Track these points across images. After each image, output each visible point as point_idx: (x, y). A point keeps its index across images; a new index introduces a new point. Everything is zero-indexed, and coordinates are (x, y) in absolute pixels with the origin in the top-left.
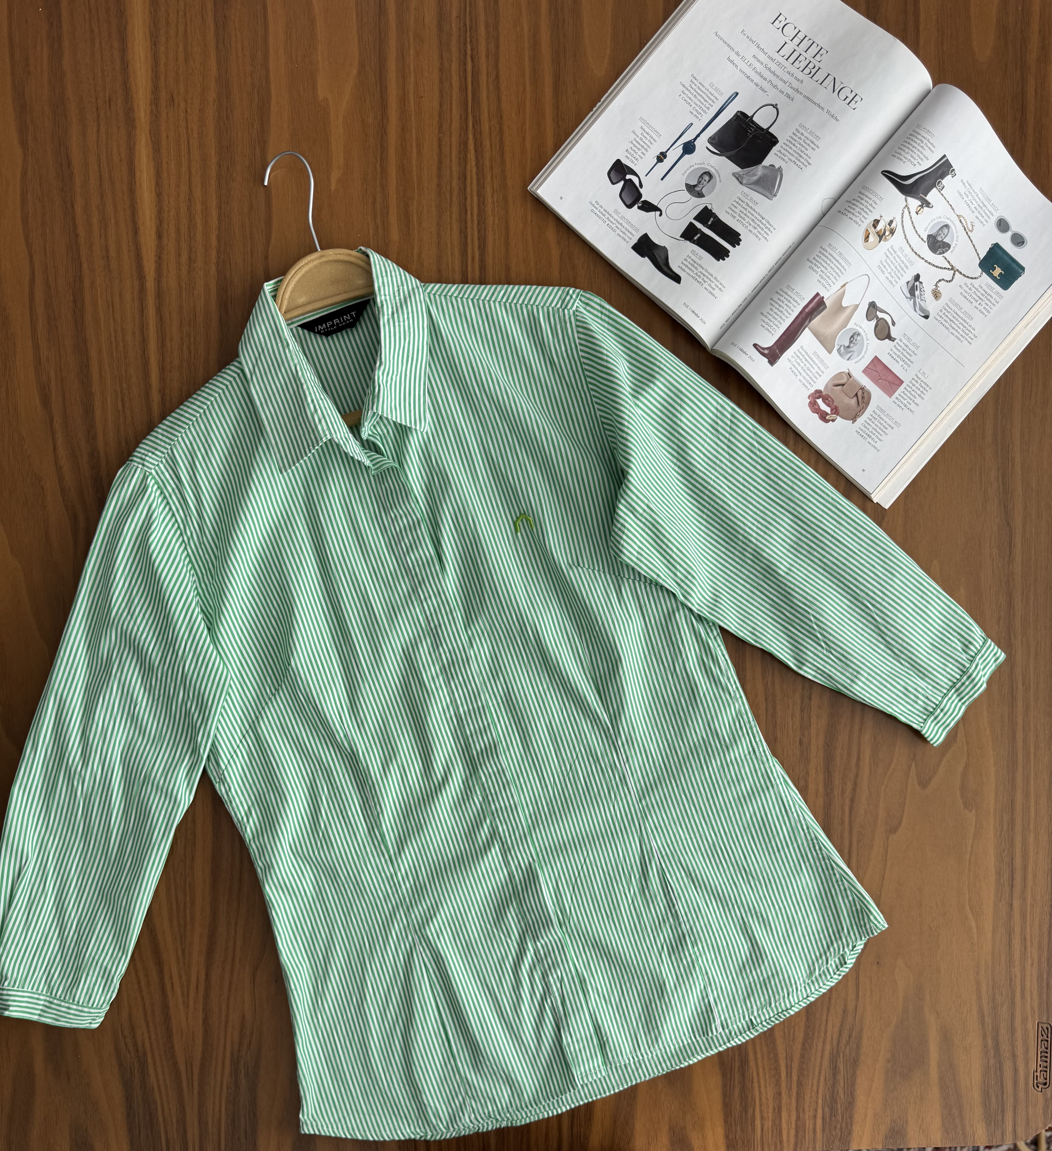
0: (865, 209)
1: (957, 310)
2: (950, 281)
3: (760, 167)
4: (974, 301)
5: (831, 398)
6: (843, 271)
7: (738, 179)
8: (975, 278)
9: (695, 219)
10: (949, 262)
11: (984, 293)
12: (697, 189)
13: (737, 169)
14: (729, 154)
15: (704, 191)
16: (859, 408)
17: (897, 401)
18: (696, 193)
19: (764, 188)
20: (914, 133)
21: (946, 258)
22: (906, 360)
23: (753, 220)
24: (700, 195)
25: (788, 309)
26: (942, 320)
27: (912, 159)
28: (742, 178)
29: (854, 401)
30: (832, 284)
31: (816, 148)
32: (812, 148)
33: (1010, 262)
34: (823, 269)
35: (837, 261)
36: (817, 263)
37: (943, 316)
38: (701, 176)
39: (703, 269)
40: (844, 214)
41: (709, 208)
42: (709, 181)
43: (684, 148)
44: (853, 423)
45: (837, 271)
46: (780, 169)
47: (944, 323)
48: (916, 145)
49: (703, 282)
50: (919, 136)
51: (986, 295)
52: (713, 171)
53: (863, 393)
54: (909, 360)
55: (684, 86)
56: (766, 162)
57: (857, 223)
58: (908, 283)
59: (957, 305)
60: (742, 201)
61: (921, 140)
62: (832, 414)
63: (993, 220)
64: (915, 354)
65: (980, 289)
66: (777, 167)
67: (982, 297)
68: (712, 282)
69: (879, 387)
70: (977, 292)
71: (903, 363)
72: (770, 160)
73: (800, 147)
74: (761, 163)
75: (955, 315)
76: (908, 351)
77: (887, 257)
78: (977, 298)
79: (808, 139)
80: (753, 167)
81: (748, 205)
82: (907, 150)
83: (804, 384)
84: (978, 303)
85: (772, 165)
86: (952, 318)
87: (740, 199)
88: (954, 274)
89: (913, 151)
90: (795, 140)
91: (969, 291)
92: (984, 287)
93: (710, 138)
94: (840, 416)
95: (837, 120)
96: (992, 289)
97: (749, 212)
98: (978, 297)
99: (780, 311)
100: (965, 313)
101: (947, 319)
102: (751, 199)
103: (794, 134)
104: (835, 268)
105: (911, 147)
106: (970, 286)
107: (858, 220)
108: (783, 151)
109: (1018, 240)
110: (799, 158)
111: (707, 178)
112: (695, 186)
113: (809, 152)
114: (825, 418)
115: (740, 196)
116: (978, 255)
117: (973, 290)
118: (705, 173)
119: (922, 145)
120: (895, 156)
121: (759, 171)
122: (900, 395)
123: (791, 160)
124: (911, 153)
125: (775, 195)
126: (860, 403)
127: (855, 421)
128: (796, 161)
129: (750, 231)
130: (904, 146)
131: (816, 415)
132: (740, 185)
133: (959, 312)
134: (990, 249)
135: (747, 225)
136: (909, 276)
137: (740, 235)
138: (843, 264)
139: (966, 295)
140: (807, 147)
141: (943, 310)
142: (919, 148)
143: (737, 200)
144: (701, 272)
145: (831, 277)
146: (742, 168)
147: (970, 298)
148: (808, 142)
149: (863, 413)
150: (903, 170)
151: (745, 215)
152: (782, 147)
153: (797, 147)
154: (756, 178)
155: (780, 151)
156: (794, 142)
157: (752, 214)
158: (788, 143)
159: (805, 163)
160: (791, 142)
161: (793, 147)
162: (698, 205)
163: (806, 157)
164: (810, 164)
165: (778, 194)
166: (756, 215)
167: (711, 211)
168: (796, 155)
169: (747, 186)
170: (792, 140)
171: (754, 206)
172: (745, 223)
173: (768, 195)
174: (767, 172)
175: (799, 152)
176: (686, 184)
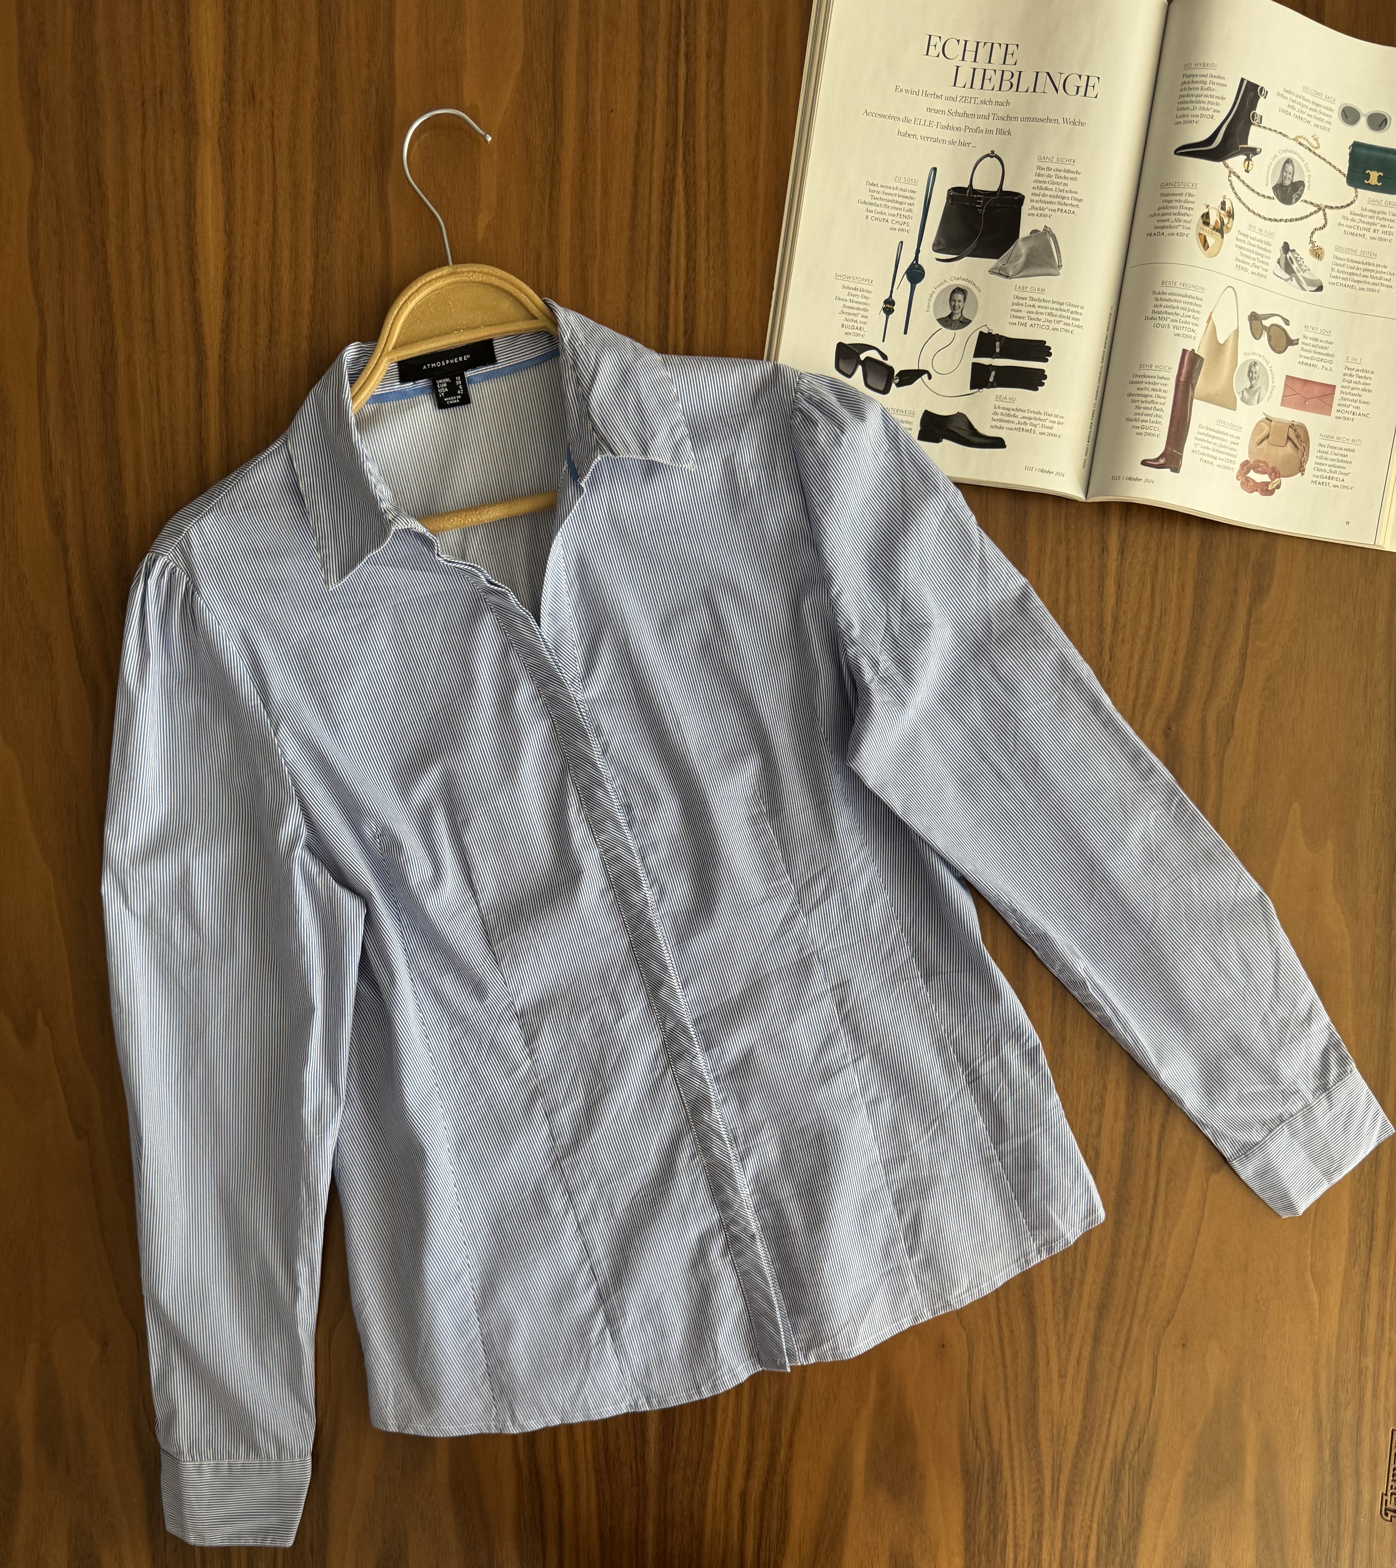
0: (1183, 211)
1: (1351, 257)
2: (1324, 226)
3: (1019, 242)
4: (1364, 232)
5: (1261, 462)
6: (1198, 302)
7: (1001, 274)
8: (1352, 203)
9: (975, 356)
10: (1312, 203)
11: (1371, 214)
12: (956, 317)
13: (992, 262)
14: (969, 250)
15: (966, 315)
16: (1300, 452)
17: (1339, 414)
18: (958, 323)
19: (1040, 265)
20: (1187, 80)
21: (1306, 202)
22: (1324, 357)
23: (1050, 314)
24: (964, 323)
25: (1158, 393)
26: (1341, 281)
27: (1205, 112)
28: (1005, 270)
29: (1289, 448)
30: (1194, 328)
31: (1076, 176)
32: (1071, 179)
33: (1383, 155)
34: (1172, 317)
35: (1185, 296)
36: (1161, 316)
37: (1339, 275)
38: (951, 299)
39: (1024, 411)
40: (1158, 234)
41: (986, 331)
42: (965, 299)
43: (910, 279)
44: (1303, 475)
45: (1191, 307)
46: (1047, 230)
47: (1344, 282)
48: (1200, 92)
49: (1033, 428)
50: (1195, 79)
51: (1376, 215)
52: (962, 284)
53: (1295, 431)
54: (1328, 355)
55: (865, 203)
56: (1024, 231)
57: (1182, 234)
58: (1279, 262)
59: (1348, 250)
60: (1022, 299)
61: (1201, 82)
62: (1273, 480)
63: (1336, 117)
64: (1331, 343)
65: (1364, 213)
66: (1041, 230)
67: (1371, 221)
68: (1045, 420)
69: (1309, 411)
70: (1363, 219)
71: (1323, 364)
72: (1028, 225)
73: (1056, 186)
74: (1018, 237)
75: (1352, 265)
76: (1320, 344)
77: (1240, 248)
78: (1367, 226)
79: (1060, 171)
80: (1012, 248)
81: (1032, 299)
82: (1191, 106)
83: (1225, 467)
84: (1372, 230)
85: (1034, 232)
86: (1351, 271)
87: (1018, 298)
88: (1325, 215)
89: (1200, 102)
90: (1045, 182)
91: (1353, 224)
92: (1369, 207)
93: (934, 245)
94: (1283, 477)
95: (1082, 124)
96: (1379, 203)
97: (1039, 307)
98: (1368, 223)
99: (1150, 403)
100: (1363, 253)
101: (1345, 276)
102: (1033, 290)
103: (1039, 175)
104: (1188, 306)
105: (1194, 99)
106: (1350, 217)
107: (1180, 230)
108: (1037, 205)
109: (1379, 122)
110: (1063, 202)
111: (960, 297)
112: (950, 316)
113: (1072, 185)
114: (1267, 490)
115: (1016, 293)
116: (1340, 171)
117: (1357, 218)
118: (954, 292)
119: (1206, 86)
120: (1180, 123)
121: (1021, 247)
122: (1340, 405)
123: (1054, 210)
124: (1198, 105)
125: (1060, 266)
126: (1298, 445)
127: (1304, 470)
128: (1060, 207)
129: (1054, 329)
130: (1184, 102)
131: (1256, 493)
132: (1008, 280)
133: (1355, 258)
134: (1351, 154)
135: (1046, 324)
136: (1277, 253)
137: (1045, 342)
138: (1194, 294)
139: (1352, 230)
140: (1064, 181)
141: (1335, 267)
142: (1205, 93)
143: (1016, 301)
144: (1023, 417)
145: (1188, 319)
146: (997, 258)
147: (1358, 232)
148: (1062, 174)
149: (1308, 456)
150: (1200, 132)
151: (1037, 313)
152: (1032, 201)
153: (1052, 189)
154: (1022, 260)
155: (1033, 208)
156: (1044, 186)
157: (1046, 308)
158: (1037, 192)
159: (1075, 203)
160: (1041, 188)
161: (1047, 192)
162: (968, 337)
163: (1070, 195)
164: (1080, 200)
165: (1063, 263)
166: (1050, 305)
167: (990, 334)
168: (1056, 200)
169: (1016, 275)
170: (1040, 185)
171: (1042, 297)
172: (1041, 323)
173: (1051, 271)
174: (1031, 243)
175: (1060, 194)
176: (939, 320)
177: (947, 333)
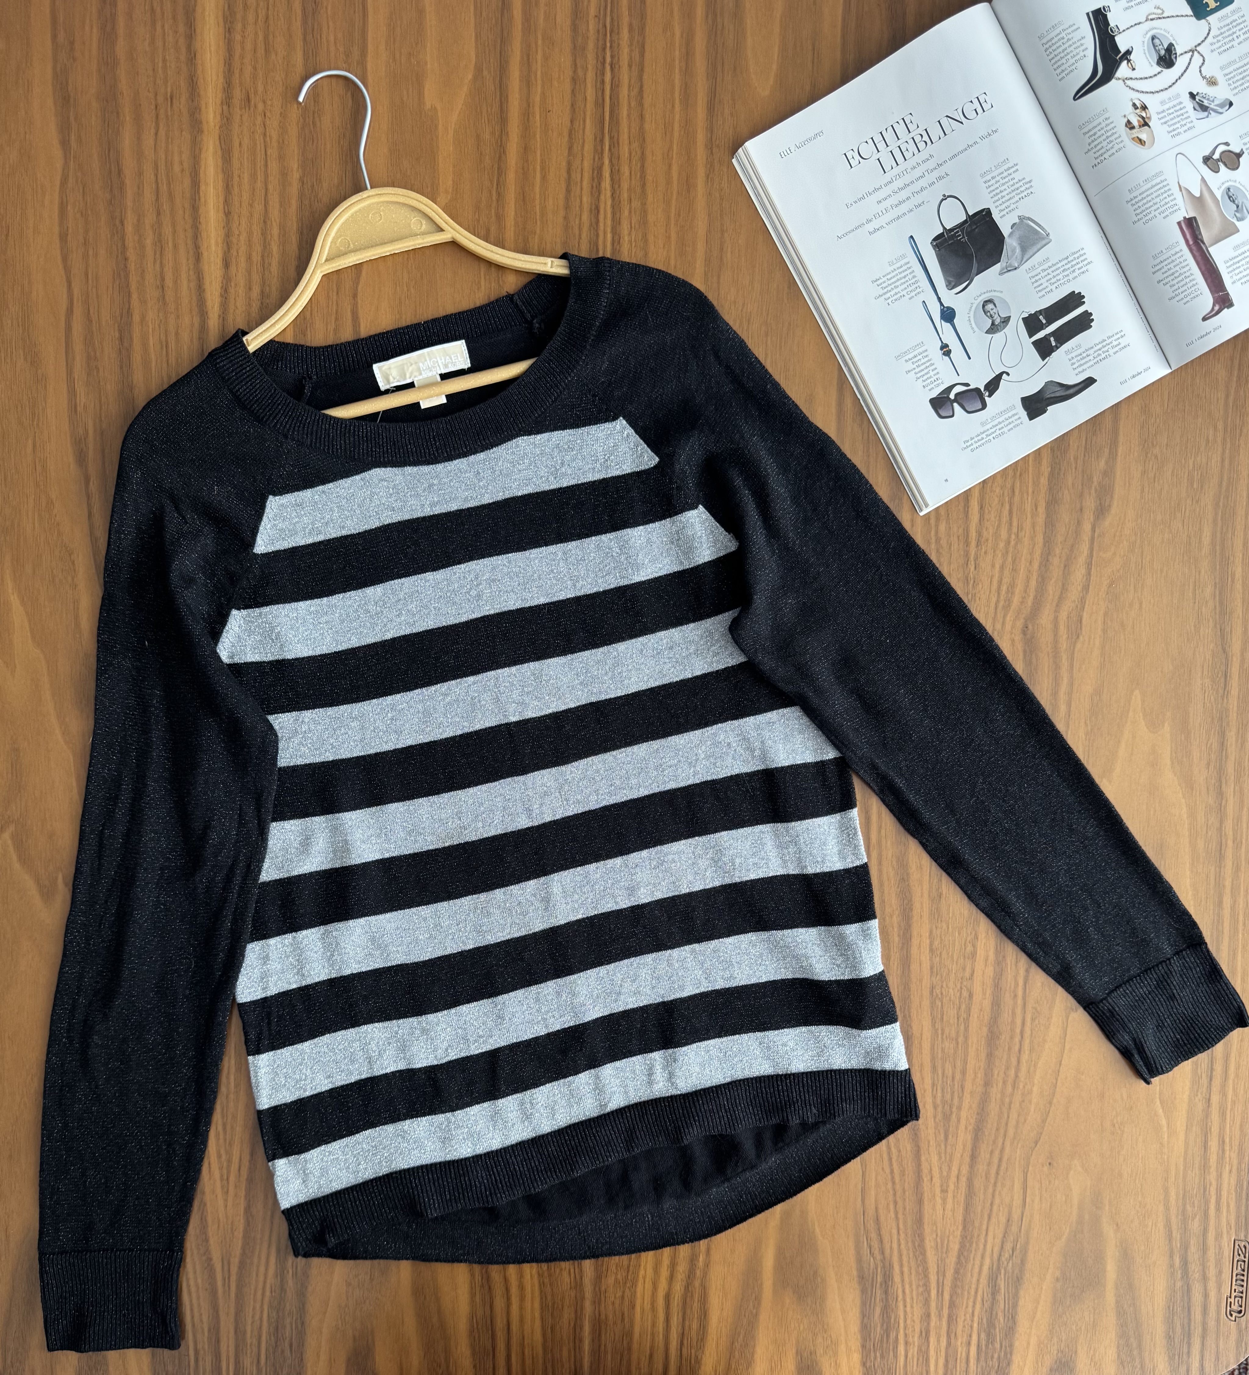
0: (1109, 134)
2: (1204, 60)
3: (1007, 240)
6: (1165, 183)
7: (1009, 271)
8: (1209, 31)
9: (1031, 336)
12: (997, 321)
13: (997, 268)
14: (975, 270)
15: (1003, 316)
18: (1002, 324)
19: (1034, 245)
20: (1048, 46)
23: (1065, 270)
24: (1006, 320)
25: (1181, 265)
27: (1077, 57)
28: (1010, 266)
30: (1175, 202)
31: (1017, 167)
32: (1015, 172)
34: (1153, 208)
36: (1145, 213)
38: (986, 312)
39: (1093, 347)
40: (1101, 161)
43: (947, 321)
45: (1162, 191)
46: (1022, 219)
49: (1107, 354)
50: (1054, 41)
52: (985, 297)
55: (880, 296)
56: (1006, 230)
57: (1120, 149)
60: (1037, 276)
61: (1059, 40)
66: (1017, 221)
72: (1005, 225)
73: (1006, 185)
74: (1003, 237)
79: (1003, 173)
80: (1005, 248)
81: (1045, 270)
82: (1064, 60)
85: (1012, 226)
87: (1034, 277)
88: (1199, 52)
89: (1068, 54)
90: (996, 189)
93: (948, 286)
95: (997, 131)
97: (1053, 272)
99: (1179, 276)
102: (1040, 264)
103: (990, 186)
104: (1160, 192)
105: (1062, 55)
107: (1117, 147)
108: (1003, 207)
110: (1019, 191)
111: (990, 306)
112: (993, 324)
113: (1017, 177)
115: (1030, 275)
116: (1189, 15)
118: (983, 306)
120: (1063, 78)
121: (1011, 244)
123: (1017, 202)
124: (1069, 56)
125: (1048, 234)
130: (1057, 62)
132: (1018, 270)
137: (1074, 292)
140: (1010, 177)
142: (1068, 44)
143: (1033, 280)
145: (1166, 201)
146: (999, 262)
148: (1006, 173)
150: (1084, 73)
151: (1055, 277)
152: (997, 207)
153: (1005, 190)
154: (1018, 250)
155: (1001, 211)
156: (998, 191)
157: (1057, 269)
158: (996, 198)
159: (1028, 186)
160: (997, 194)
161: (1003, 194)
162: (1017, 328)
163: (1021, 183)
164: (1030, 182)
165: (1048, 231)
166: (1059, 265)
167: (1030, 315)
168: (1014, 194)
169: (1021, 264)
170: (994, 193)
171: (1050, 264)
172: (1062, 281)
173: (1044, 242)
174: (1017, 234)
175: (1013, 188)
176: (987, 332)
177: (998, 337)
